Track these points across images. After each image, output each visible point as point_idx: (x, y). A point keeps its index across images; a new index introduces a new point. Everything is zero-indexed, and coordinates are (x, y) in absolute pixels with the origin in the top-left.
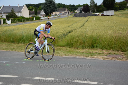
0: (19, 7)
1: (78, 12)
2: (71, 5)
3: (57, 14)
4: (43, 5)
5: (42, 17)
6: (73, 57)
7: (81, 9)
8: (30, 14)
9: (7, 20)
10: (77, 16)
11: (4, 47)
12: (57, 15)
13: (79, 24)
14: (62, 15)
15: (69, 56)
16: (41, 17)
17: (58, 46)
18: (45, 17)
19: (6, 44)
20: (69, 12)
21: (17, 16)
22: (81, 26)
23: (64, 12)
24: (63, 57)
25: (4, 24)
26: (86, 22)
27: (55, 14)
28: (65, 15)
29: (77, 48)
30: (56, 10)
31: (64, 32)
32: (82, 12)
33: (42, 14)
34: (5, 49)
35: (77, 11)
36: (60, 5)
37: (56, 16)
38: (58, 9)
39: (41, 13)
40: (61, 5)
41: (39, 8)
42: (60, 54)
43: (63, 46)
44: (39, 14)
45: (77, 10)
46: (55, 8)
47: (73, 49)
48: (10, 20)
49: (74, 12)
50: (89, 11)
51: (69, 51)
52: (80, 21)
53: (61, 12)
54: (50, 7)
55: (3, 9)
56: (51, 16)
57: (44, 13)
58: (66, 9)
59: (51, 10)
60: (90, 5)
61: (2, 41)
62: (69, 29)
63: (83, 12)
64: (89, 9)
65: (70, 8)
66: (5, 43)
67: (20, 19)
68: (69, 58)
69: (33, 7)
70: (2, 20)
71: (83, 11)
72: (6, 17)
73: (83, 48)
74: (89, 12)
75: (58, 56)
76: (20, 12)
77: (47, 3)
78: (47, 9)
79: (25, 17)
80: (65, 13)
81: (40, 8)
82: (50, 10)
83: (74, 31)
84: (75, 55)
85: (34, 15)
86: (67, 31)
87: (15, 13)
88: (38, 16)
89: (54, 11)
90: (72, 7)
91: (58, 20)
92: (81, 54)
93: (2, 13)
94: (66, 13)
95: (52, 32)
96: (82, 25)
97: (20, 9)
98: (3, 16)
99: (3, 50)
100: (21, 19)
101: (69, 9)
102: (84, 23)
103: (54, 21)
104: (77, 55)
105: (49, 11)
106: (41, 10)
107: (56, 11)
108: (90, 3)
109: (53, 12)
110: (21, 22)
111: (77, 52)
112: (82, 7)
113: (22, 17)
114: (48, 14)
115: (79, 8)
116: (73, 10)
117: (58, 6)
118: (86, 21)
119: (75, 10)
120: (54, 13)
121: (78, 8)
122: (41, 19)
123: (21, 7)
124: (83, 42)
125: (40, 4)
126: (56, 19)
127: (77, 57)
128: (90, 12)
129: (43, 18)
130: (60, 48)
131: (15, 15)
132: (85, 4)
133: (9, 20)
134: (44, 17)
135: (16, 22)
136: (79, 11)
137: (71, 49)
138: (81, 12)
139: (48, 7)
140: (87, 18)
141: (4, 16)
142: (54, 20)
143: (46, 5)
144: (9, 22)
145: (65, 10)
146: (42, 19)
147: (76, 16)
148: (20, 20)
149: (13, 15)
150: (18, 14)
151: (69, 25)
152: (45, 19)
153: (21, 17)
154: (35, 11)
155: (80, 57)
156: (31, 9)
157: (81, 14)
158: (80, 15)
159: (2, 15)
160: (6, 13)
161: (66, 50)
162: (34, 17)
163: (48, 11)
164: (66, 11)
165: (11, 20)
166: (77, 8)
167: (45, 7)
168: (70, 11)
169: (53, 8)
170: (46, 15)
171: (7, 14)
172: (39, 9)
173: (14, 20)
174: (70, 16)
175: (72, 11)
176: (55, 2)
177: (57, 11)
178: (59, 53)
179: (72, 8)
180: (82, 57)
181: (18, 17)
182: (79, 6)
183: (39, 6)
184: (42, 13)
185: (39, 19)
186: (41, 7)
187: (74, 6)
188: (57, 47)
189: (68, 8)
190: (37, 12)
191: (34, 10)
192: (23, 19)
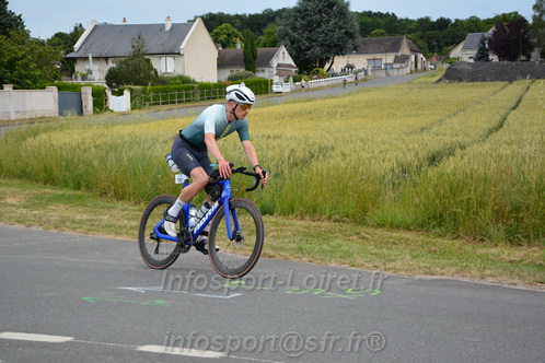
0: (168, 28)
1: (465, 58)
2: (427, 19)
3: (357, 67)
4: (288, 18)
5: (282, 80)
6: (466, 280)
7: (483, 42)
8: (222, 64)
9: (109, 93)
10: (460, 80)
11: (122, 224)
12: (356, 73)
13: (479, 121)
14: (382, 74)
15: (443, 277)
16: (276, 79)
17: (380, 225)
18: (295, 81)
19: (123, 210)
20: (421, 56)
21: (159, 74)
22: (491, 131)
23: (390, 58)
24: (417, 277)
25: (94, 110)
26: (514, 108)
27: (343, 66)
28: (395, 72)
29: (480, 237)
30: (350, 44)
31: (409, 159)
32: (491, 57)
33: (279, 65)
34: (127, 233)
35: (463, 53)
36: (369, 20)
37: (350, 78)
38: (364, 43)
39: (274, 63)
40: (379, 20)
41: (262, 34)
42: (398, 264)
43: (407, 228)
44: (266, 63)
45: (461, 46)
46: (346, 33)
47: (457, 244)
48: (127, 94)
49: (444, 57)
50: (527, 49)
51: (443, 253)
52: (478, 103)
53: (377, 56)
54: (320, 30)
55: (92, 39)
56: (324, 76)
57: (289, 61)
58: (405, 42)
59: (328, 46)
60: (534, 18)
61: (103, 194)
62: (433, 143)
63: (494, 58)
64: (526, 42)
65: (422, 38)
66: (120, 205)
67: (174, 89)
68: (445, 283)
69: (237, 28)
70: (90, 92)
71: (495, 53)
72: (107, 78)
73: (513, 239)
74: (529, 57)
75: (390, 273)
76: (175, 54)
77: (306, 10)
78: (308, 39)
79: (198, 80)
80: (397, 60)
81: (270, 34)
82: (322, 45)
83: (458, 152)
84: (479, 274)
85: (242, 71)
86: (423, 155)
87: (148, 61)
88: (259, 75)
89: (341, 51)
90: (434, 29)
91: (363, 97)
92: (505, 268)
93: (86, 59)
94: (401, 60)
95: (343, 155)
96: (495, 123)
97: (171, 39)
98: (90, 72)
99: (119, 238)
100: (179, 90)
101: (420, 42)
102: (503, 112)
103: (345, 100)
104: (488, 272)
105: (317, 50)
106: (274, 44)
107: (351, 53)
108: (536, 7)
109: (337, 54)
110: (177, 105)
111: (486, 259)
112: (491, 31)
113: (181, 77)
114: (307, 65)
115: (474, 38)
116: (440, 48)
117: (362, 24)
118: (512, 104)
119: (448, 44)
120: (339, 63)
121: (469, 34)
122: (275, 88)
123: (180, 30)
124: (509, 208)
125: (270, 17)
126: (350, 94)
127: (488, 281)
128: (535, 55)
129: (286, 88)
130: (394, 234)
131: (152, 69)
132: (504, 15)
133: (121, 93)
134: (291, 79)
135: (154, 104)
136: (474, 53)
137: (447, 242)
138: (482, 56)
139: (310, 31)
140: (515, 88)
141: (98, 73)
142: (339, 97)
143: (303, 18)
144: (120, 103)
145: (395, 47)
146: (280, 89)
147: (454, 75)
148: (173, 97)
149: (137, 70)
150: (165, 66)
151: (424, 121)
152: (292, 92)
153: (175, 79)
154: (245, 48)
155: (506, 281)
156: (222, 38)
157: (486, 65)
158: (479, 72)
159: (87, 67)
160: (106, 59)
161: (423, 247)
162: (241, 77)
163: (308, 49)
164: (405, 50)
165: (132, 91)
166: (463, 38)
167: (294, 29)
168: (421, 50)
169: (338, 34)
170: (300, 72)
171: (111, 65)
172: (263, 38)
173: (144, 92)
174: (421, 78)
175: (432, 49)
176: (348, 4)
177: (356, 49)
178: (390, 261)
179: (436, 36)
180: (516, 281)
181: (163, 81)
182: (474, 25)
183: (265, 25)
184: (281, 62)
185: (267, 92)
186: (275, 29)
187: (443, 23)
188: (378, 231)
189: (412, 35)
190: (255, 57)
191: (239, 46)
192: (187, 89)
